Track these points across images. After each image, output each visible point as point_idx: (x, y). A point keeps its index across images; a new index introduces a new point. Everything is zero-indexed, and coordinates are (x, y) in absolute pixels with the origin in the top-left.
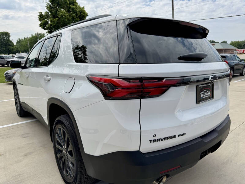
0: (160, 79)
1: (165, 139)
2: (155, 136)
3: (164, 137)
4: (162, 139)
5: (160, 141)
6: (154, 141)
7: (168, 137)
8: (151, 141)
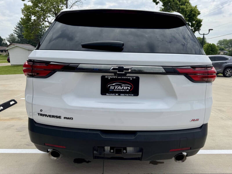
0: (47, 63)
1: (50, 116)
2: (41, 110)
3: (49, 115)
4: (48, 115)
5: (46, 116)
6: (41, 115)
7: (52, 116)
8: (39, 114)
